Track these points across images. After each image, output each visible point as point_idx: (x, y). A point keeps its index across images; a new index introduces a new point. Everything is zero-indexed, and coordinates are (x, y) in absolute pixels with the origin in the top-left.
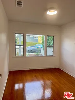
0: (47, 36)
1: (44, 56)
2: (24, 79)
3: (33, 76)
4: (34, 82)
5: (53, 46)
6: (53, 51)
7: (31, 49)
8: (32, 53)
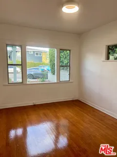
0: (60, 50)
1: (56, 81)
2: (27, 120)
3: (41, 115)
4: (44, 123)
5: (69, 66)
6: (69, 74)
7: (32, 73)
8: (33, 79)
